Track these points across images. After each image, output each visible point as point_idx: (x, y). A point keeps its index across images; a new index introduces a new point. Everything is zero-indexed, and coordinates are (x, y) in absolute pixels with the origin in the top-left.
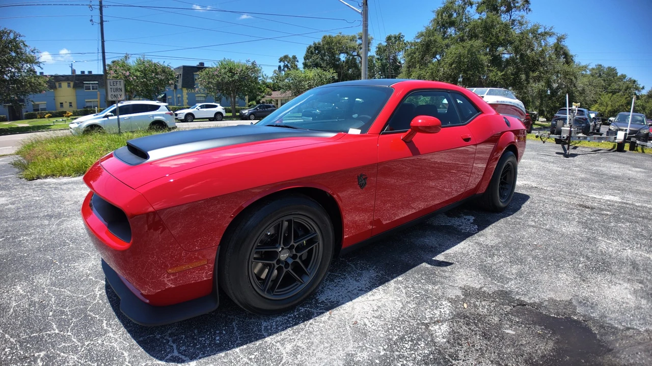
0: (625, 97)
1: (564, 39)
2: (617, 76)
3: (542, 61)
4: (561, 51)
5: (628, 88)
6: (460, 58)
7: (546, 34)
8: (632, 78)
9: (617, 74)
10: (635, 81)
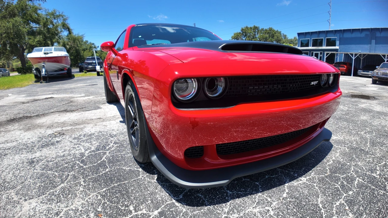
0: (91, 52)
1: (67, 20)
2: (83, 42)
3: (56, 32)
4: (65, 27)
5: (91, 47)
6: (8, 30)
7: (58, 16)
8: (91, 42)
9: (83, 40)
10: (93, 44)
